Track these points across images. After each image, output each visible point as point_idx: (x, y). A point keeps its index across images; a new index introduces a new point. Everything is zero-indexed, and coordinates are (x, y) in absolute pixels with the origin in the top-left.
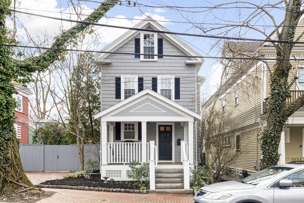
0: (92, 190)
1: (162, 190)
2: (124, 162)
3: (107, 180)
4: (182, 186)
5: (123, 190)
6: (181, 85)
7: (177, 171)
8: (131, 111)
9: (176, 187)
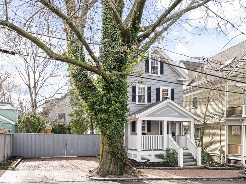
0: (149, 169)
1: (188, 167)
2: (152, 148)
3: (149, 161)
4: (196, 164)
5: (168, 168)
6: (175, 95)
7: (187, 154)
8: (158, 113)
9: (193, 164)
